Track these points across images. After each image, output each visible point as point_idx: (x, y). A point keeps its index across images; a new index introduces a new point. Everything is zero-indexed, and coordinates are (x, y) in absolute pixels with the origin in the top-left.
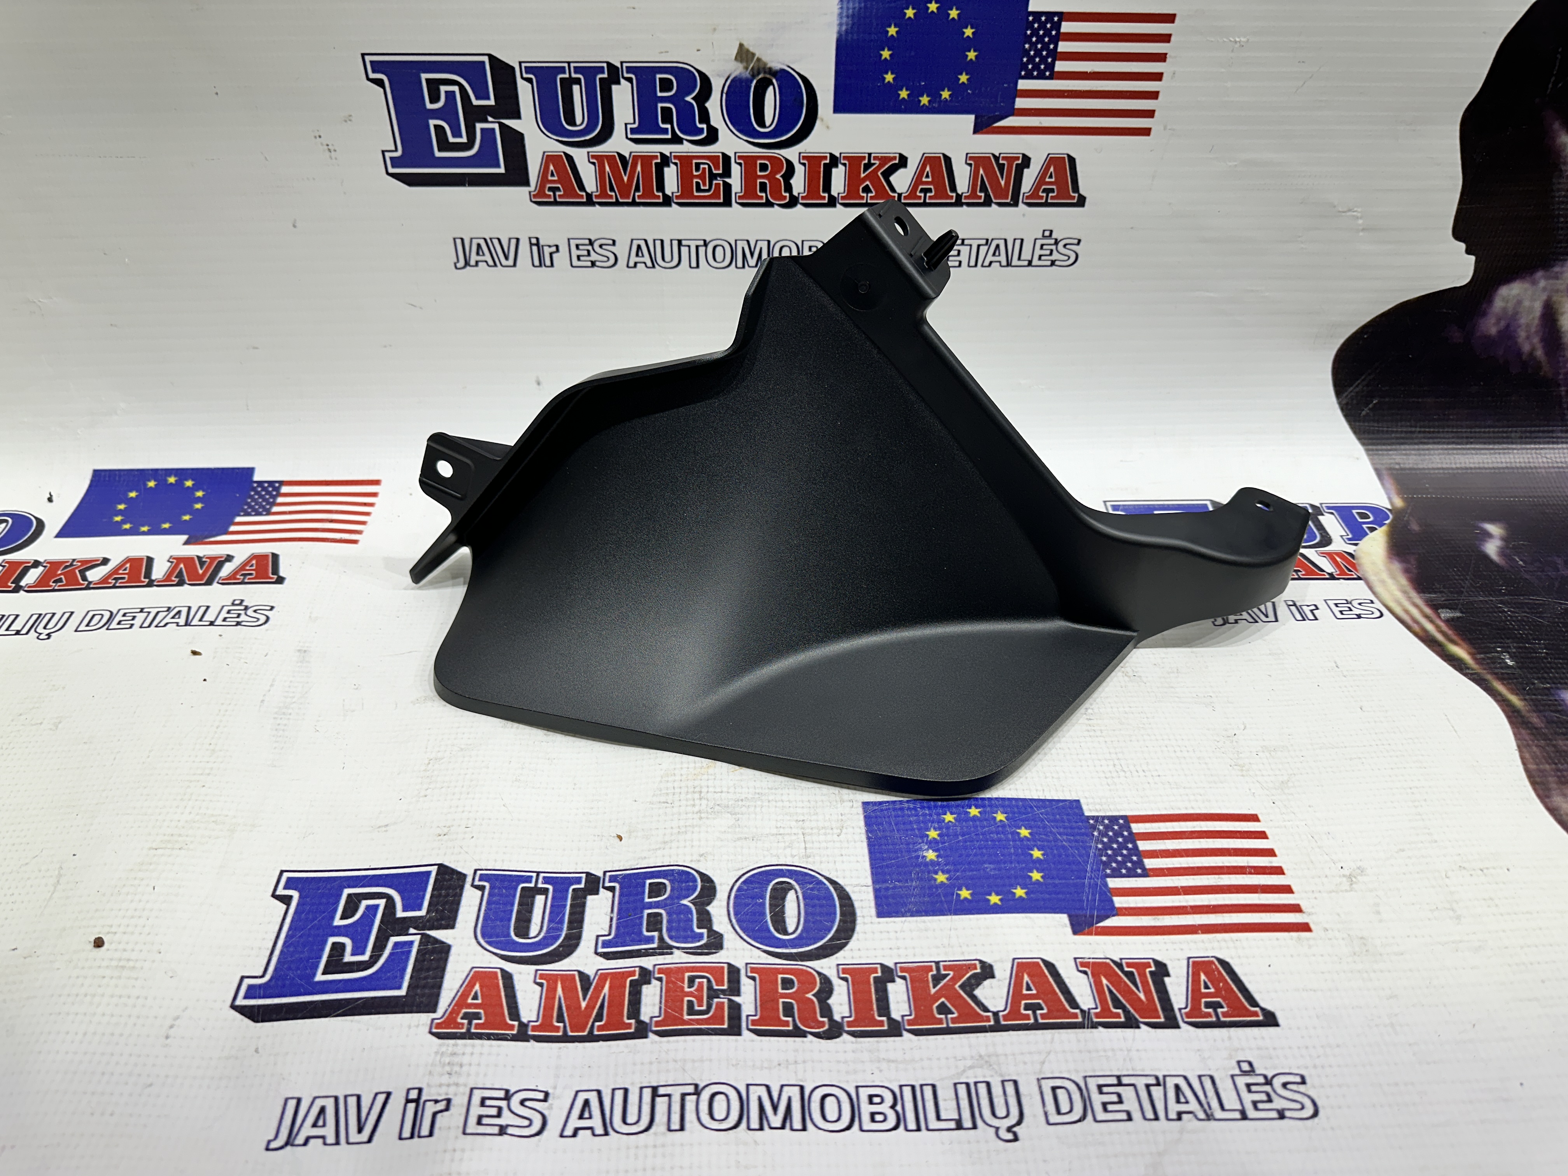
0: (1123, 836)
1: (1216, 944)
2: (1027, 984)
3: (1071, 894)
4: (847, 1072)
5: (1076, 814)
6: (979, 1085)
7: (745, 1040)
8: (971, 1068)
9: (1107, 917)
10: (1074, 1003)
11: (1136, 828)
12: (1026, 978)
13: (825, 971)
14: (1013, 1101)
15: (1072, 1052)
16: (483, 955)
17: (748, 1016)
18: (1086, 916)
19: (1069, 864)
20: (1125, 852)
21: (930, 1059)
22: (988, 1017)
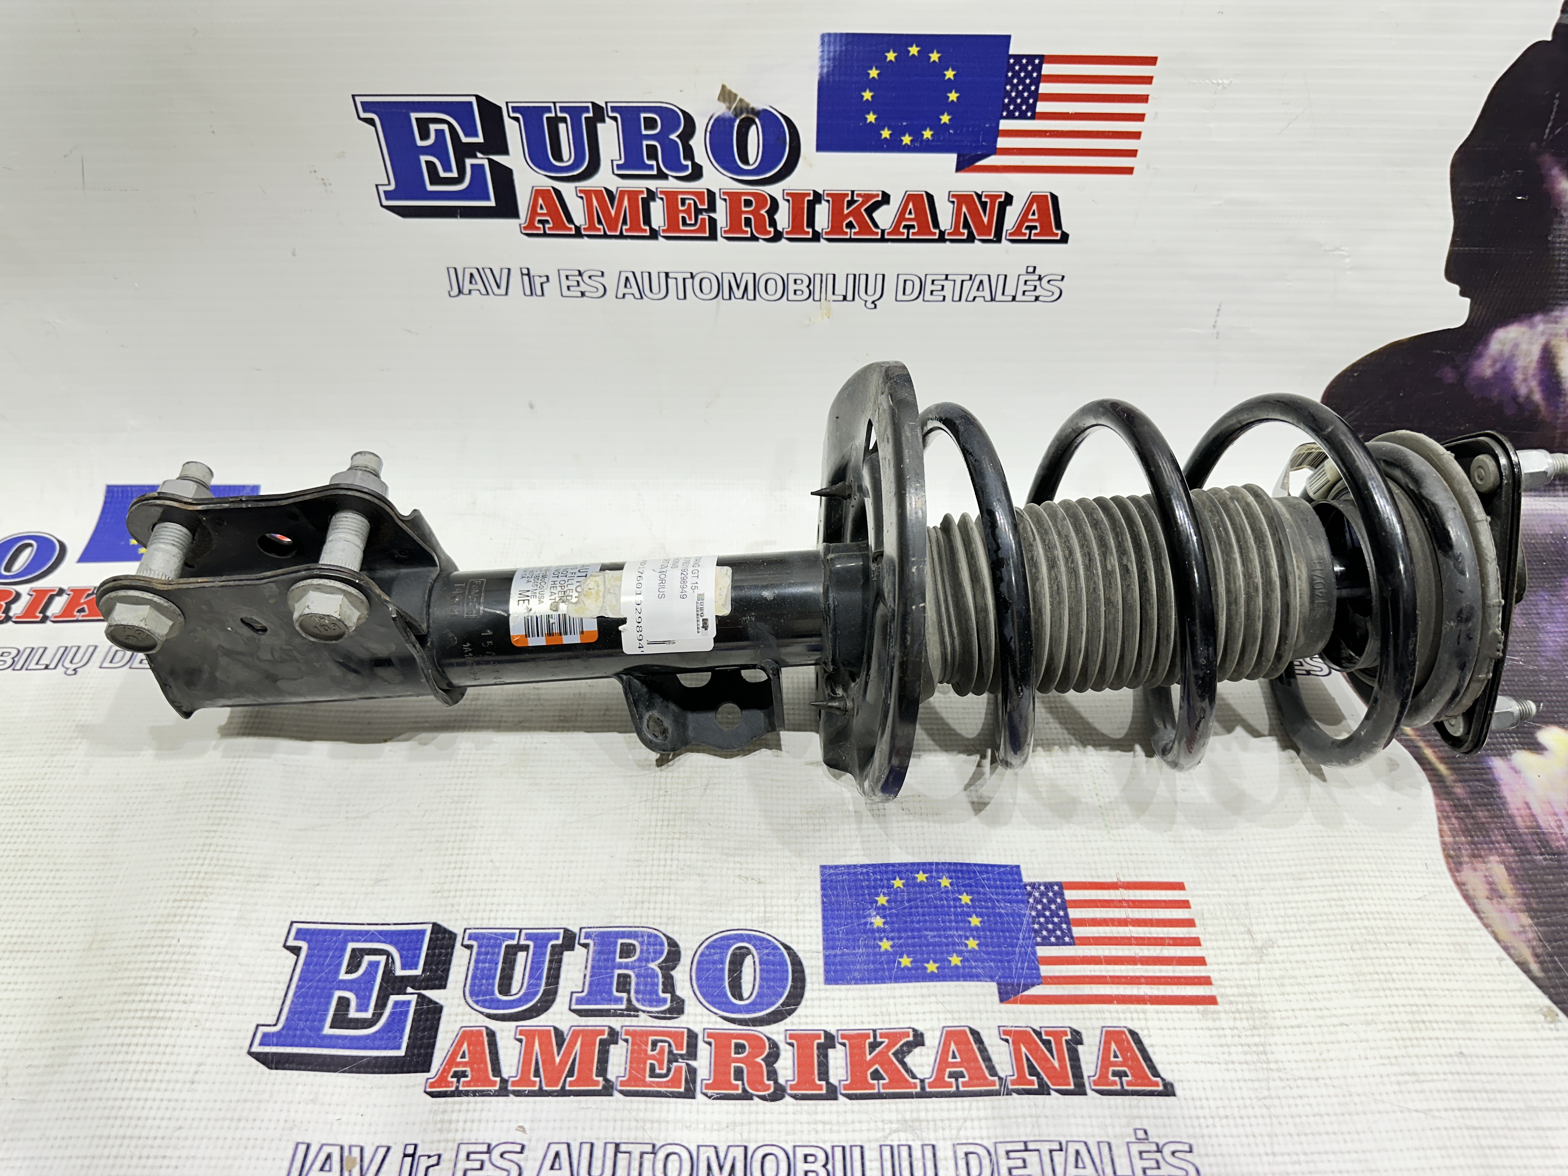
1: (1128, 1015)
4: (787, 1133)
5: (1015, 880)
8: (897, 1131)
9: (1033, 985)
10: (993, 1071)
11: (1069, 895)
12: (953, 1047)
14: (930, 1164)
15: (986, 1118)
18: (1013, 985)
19: (1003, 931)
21: (860, 1122)
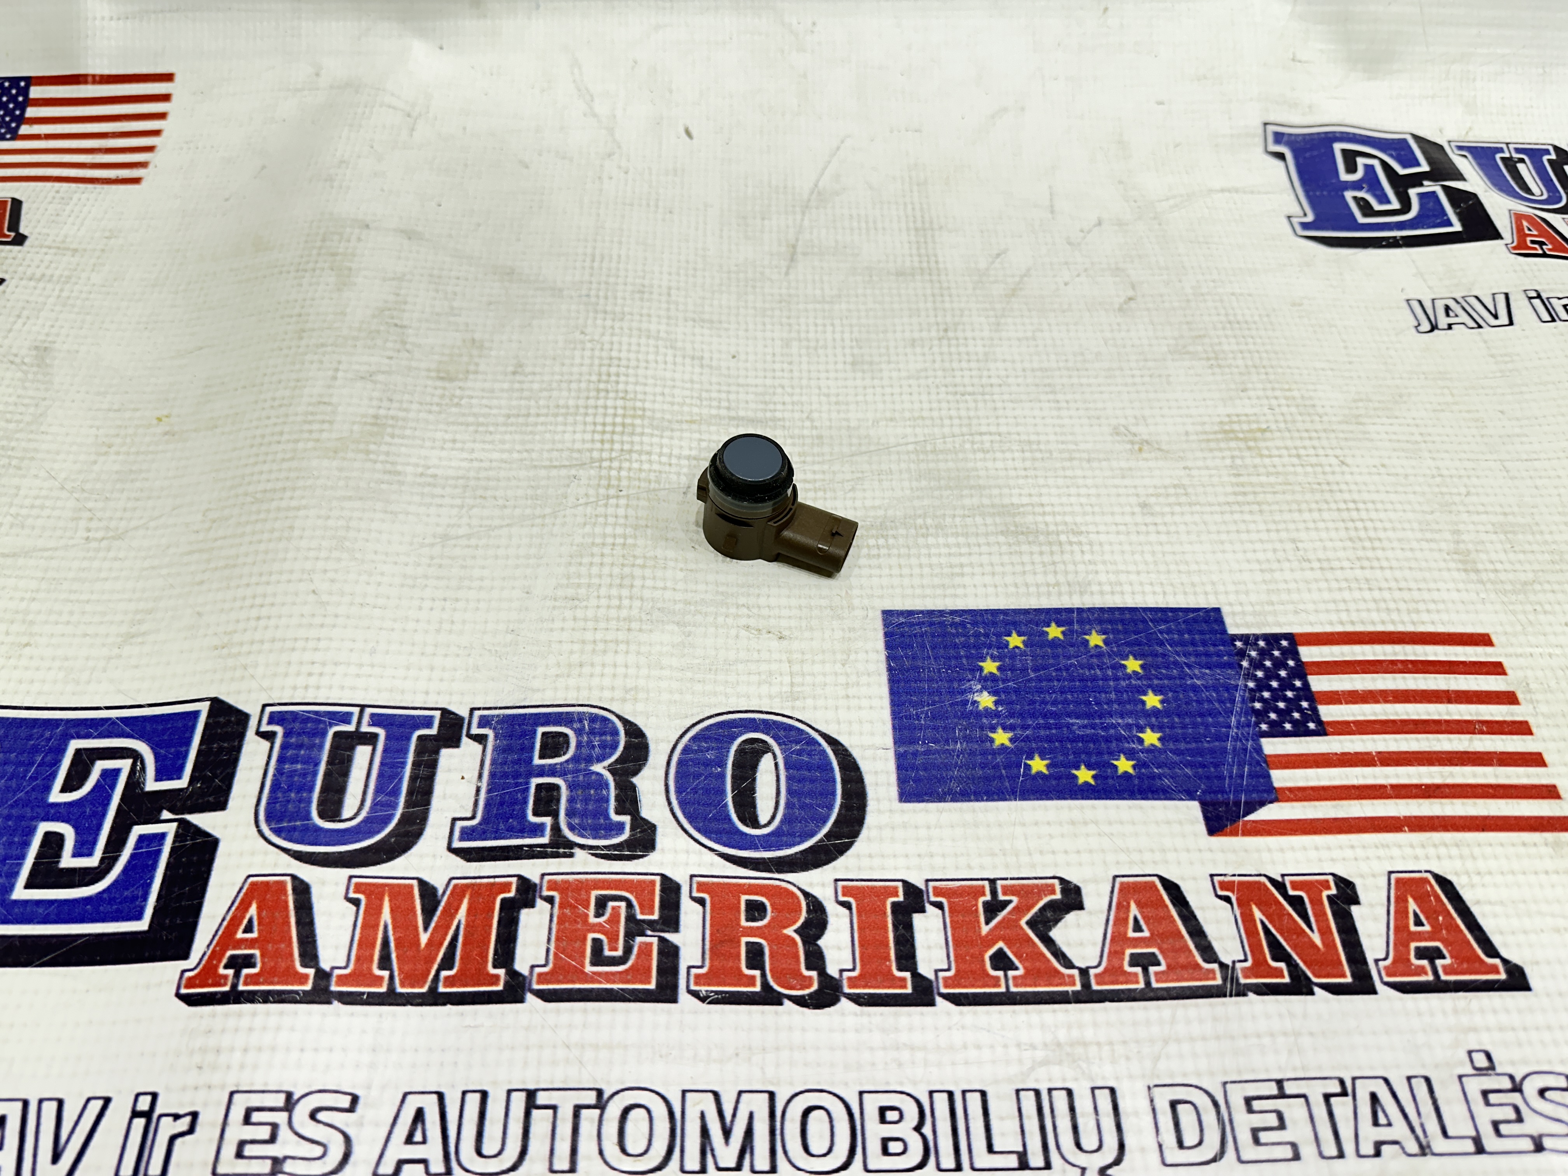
0: (1285, 666)
2: (1136, 920)
3: (1204, 766)
6: (1054, 1093)
7: (682, 1012)
13: (815, 892)
16: (266, 853)
17: (689, 968)
20: (1290, 694)
22: (1071, 977)
